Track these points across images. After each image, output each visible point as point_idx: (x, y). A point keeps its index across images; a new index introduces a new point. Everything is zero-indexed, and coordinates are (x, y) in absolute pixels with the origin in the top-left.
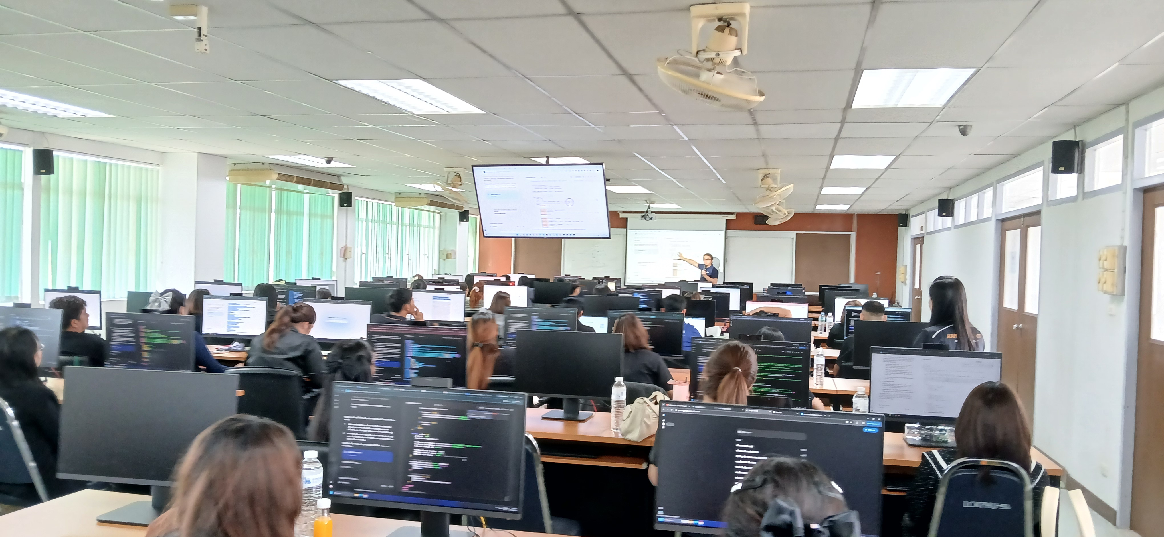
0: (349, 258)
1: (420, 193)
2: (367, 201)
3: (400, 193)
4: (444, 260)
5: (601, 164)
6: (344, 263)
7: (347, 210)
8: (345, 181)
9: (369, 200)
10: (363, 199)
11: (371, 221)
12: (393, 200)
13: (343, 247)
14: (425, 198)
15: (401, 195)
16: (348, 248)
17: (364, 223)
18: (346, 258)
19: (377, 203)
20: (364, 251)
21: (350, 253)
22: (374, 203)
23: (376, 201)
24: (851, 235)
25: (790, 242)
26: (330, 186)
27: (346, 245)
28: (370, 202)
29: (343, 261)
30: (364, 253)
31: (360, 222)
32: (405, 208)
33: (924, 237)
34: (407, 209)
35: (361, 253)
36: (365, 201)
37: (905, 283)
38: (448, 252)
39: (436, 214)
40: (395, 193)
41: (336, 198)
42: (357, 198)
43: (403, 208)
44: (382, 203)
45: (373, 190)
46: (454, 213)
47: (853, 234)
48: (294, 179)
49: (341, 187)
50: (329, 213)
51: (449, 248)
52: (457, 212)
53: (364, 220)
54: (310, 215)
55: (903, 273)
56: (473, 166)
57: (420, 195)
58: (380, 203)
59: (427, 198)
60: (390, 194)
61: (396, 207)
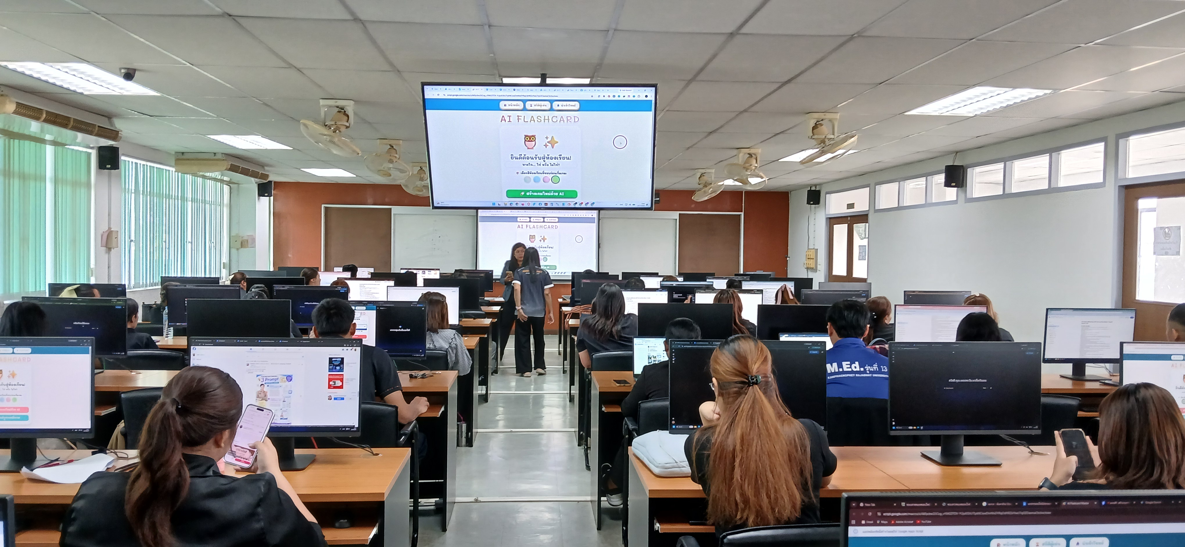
0: (114, 249)
1: (215, 154)
2: (136, 164)
3: (183, 153)
4: (238, 249)
6: (107, 256)
7: (110, 176)
8: (119, 124)
9: (139, 162)
10: (131, 160)
11: (141, 193)
12: (173, 163)
13: (104, 231)
14: (223, 160)
15: (186, 156)
16: (114, 233)
17: (133, 195)
18: (111, 248)
19: (150, 166)
20: (133, 238)
21: (116, 240)
22: (146, 166)
23: (149, 164)
24: (740, 215)
25: (672, 223)
26: (98, 131)
27: (110, 228)
28: (140, 164)
29: (106, 253)
30: (134, 239)
31: (127, 194)
32: (188, 176)
33: (867, 215)
34: (191, 176)
35: (129, 241)
36: (135, 163)
37: (814, 270)
38: (243, 239)
39: (225, 186)
40: (174, 153)
41: (94, 153)
42: (123, 158)
43: (186, 175)
44: (156, 168)
45: (144, 146)
46: (252, 184)
47: (742, 214)
48: (42, 114)
49: (114, 135)
50: (83, 179)
51: (245, 233)
52: (256, 183)
53: (133, 191)
54: (56, 181)
55: (812, 257)
56: (423, 84)
57: (215, 156)
58: (154, 167)
59: (226, 160)
60: (168, 153)
61: (176, 173)
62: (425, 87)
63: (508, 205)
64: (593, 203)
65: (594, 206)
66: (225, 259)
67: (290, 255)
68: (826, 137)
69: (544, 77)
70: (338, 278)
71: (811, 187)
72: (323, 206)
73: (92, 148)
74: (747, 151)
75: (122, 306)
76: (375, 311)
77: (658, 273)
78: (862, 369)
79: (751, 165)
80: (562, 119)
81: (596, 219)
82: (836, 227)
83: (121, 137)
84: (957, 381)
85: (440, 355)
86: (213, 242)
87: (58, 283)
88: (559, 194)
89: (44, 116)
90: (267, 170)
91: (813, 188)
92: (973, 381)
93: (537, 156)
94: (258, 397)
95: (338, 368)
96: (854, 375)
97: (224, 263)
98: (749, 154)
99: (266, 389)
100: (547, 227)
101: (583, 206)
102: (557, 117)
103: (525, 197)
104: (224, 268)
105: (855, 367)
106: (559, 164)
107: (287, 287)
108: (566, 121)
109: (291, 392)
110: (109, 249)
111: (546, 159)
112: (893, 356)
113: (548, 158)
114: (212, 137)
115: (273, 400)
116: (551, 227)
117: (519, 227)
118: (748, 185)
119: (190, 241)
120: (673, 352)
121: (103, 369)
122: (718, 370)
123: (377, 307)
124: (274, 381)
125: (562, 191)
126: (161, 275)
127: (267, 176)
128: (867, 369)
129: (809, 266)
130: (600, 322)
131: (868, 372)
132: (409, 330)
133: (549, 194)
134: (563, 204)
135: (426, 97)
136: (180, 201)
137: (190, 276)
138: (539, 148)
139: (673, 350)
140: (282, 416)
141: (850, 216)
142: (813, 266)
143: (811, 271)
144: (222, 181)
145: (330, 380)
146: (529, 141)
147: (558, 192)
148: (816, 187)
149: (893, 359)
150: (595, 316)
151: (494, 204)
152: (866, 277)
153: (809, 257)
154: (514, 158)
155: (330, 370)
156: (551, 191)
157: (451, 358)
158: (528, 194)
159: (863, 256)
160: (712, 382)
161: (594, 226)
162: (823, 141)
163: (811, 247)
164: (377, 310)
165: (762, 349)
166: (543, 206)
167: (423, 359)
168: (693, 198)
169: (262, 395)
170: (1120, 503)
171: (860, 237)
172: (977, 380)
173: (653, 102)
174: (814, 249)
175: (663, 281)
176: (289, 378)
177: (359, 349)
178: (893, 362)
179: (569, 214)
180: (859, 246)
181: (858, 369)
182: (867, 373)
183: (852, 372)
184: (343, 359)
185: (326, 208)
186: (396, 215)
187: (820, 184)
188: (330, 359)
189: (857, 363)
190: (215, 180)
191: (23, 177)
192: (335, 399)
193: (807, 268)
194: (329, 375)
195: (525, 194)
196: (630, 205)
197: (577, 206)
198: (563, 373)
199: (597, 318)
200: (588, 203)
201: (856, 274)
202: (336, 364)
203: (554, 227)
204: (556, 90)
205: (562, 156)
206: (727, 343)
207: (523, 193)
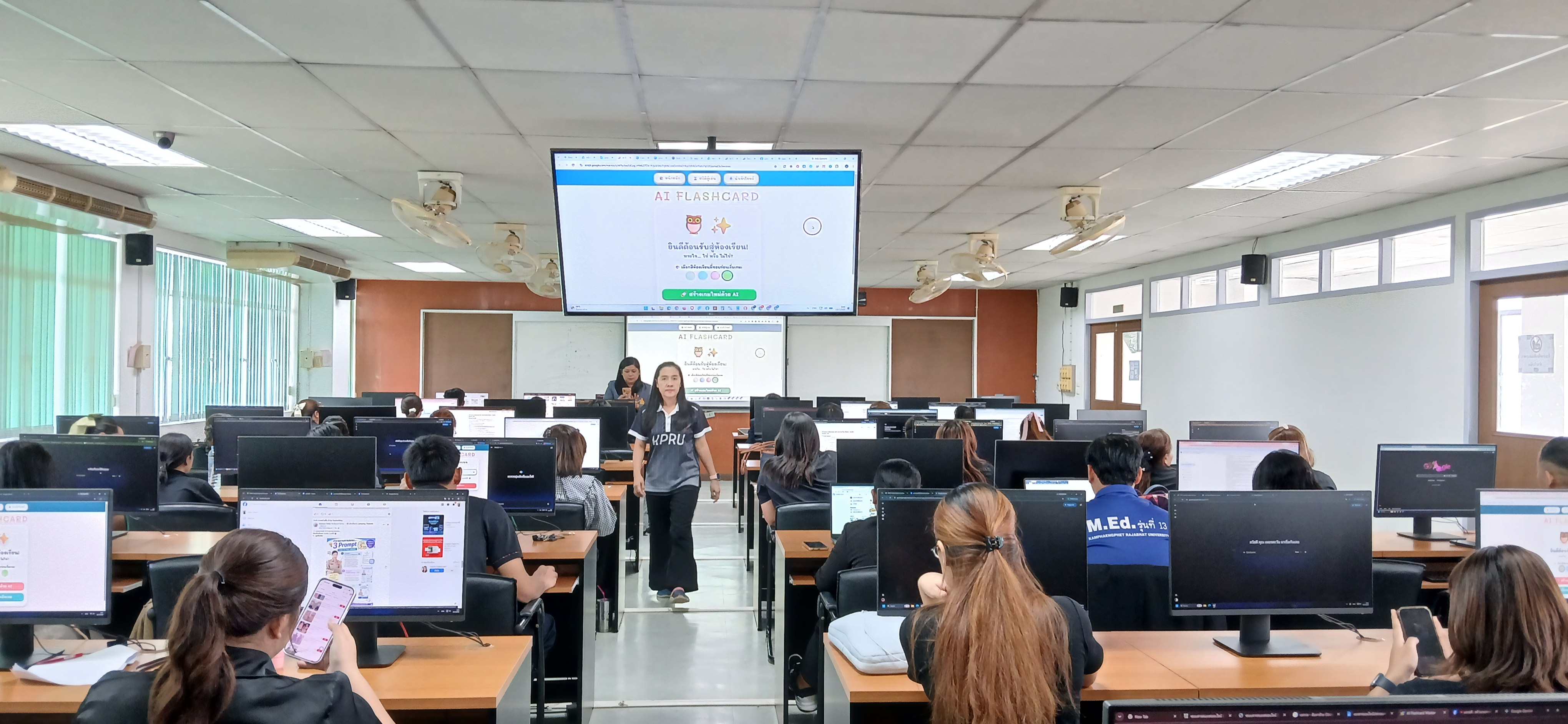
0: (144, 369)
1: (279, 243)
2: (176, 256)
3: (237, 243)
4: (308, 369)
5: (858, 152)
6: (135, 379)
7: (140, 272)
8: (152, 205)
9: (179, 254)
10: (169, 251)
11: (182, 295)
12: (225, 256)
13: (133, 346)
14: (291, 251)
15: (241, 247)
16: (142, 350)
17: (171, 298)
18: (140, 369)
19: (195, 260)
20: (170, 354)
21: (147, 357)
22: (188, 259)
23: (193, 257)
24: (972, 321)
25: (883, 332)
26: (125, 214)
27: (139, 342)
28: (181, 257)
29: (134, 374)
30: (171, 357)
31: (163, 297)
32: (244, 272)
33: (1141, 320)
34: (247, 273)
35: (165, 358)
36: (174, 255)
37: (1071, 393)
38: (316, 355)
39: (292, 285)
40: (226, 243)
41: (120, 244)
42: (158, 249)
43: (241, 272)
44: (202, 261)
45: (187, 234)
46: (329, 283)
47: (976, 319)
48: (51, 192)
49: (146, 219)
50: (105, 276)
51: (319, 347)
52: (334, 281)
53: (171, 293)
54: (69, 280)
55: (1068, 377)
56: (554, 152)
57: (279, 246)
58: (199, 261)
59: (294, 251)
60: (218, 243)
61: (228, 269)
62: (555, 154)
63: (665, 310)
64: (778, 307)
65: (778, 310)
66: (292, 382)
67: (377, 377)
68: (1083, 218)
69: (712, 141)
70: (440, 407)
71: (1065, 284)
72: (422, 311)
73: (117, 237)
74: (982, 237)
75: (153, 447)
76: (487, 452)
77: (865, 398)
78: (1134, 527)
79: (986, 255)
80: (736, 197)
81: (782, 325)
82: (1099, 337)
83: (155, 223)
84: (1261, 542)
85: (575, 510)
86: (276, 360)
87: (69, 415)
88: (732, 295)
89: (54, 194)
90: (349, 265)
91: (1069, 286)
92: (1282, 542)
93: (703, 245)
94: (329, 568)
95: (436, 529)
96: (1123, 534)
97: (290, 387)
98: (983, 241)
99: (339, 557)
100: (718, 337)
101: (764, 310)
102: (729, 194)
103: (688, 298)
104: (289, 394)
105: (1125, 524)
106: (732, 255)
107: (372, 420)
108: (741, 199)
109: (372, 561)
110: (138, 370)
111: (715, 248)
112: (1175, 510)
113: (717, 247)
114: (276, 221)
115: (349, 572)
116: (723, 337)
117: (681, 337)
118: (982, 282)
119: (246, 358)
120: (883, 506)
121: (126, 530)
122: (946, 530)
123: (490, 446)
124: (351, 546)
125: (736, 291)
126: (207, 405)
127: (349, 272)
128: (1141, 527)
129: (1065, 388)
130: (786, 465)
131: (1142, 530)
132: (533, 477)
133: (719, 295)
134: (738, 308)
135: (556, 169)
136: (232, 306)
137: (245, 405)
138: (705, 235)
139: (883, 503)
140: (361, 593)
141: (1119, 322)
142: (1069, 387)
143: (1067, 395)
144: (288, 279)
145: (425, 545)
146: (692, 223)
147: (732, 292)
148: (1072, 284)
149: (1175, 514)
150: (783, 457)
151: (646, 308)
152: (1140, 403)
153: (1065, 377)
154: (673, 248)
155: (425, 532)
156: (721, 291)
157: (589, 514)
158: (691, 295)
159: (1135, 375)
160: (934, 544)
161: (781, 335)
162: (1081, 225)
163: (1066, 362)
164: (490, 450)
165: (1002, 500)
166: (711, 310)
167: (552, 515)
168: (910, 298)
169: (335, 566)
170: (1477, 712)
171: (1131, 350)
172: (1287, 542)
173: (856, 174)
174: (1070, 365)
175: (871, 409)
176: (371, 543)
177: (463, 503)
178: (1175, 517)
179: (747, 320)
180: (1130, 361)
181: (1128, 527)
182: (1141, 532)
183: (1121, 530)
184: (442, 517)
185: (426, 314)
186: (519, 324)
187: (1078, 280)
188: (426, 517)
189: (1127, 518)
190: (280, 277)
191: (26, 275)
192: (432, 571)
193: (1062, 391)
194: (424, 538)
195: (688, 295)
196: (826, 308)
197: (756, 310)
198: (739, 532)
199: (785, 459)
200: (770, 307)
201: (1126, 399)
202: (434, 524)
203: (728, 338)
204: (729, 159)
205: (736, 245)
206: (956, 494)
207: (684, 294)
